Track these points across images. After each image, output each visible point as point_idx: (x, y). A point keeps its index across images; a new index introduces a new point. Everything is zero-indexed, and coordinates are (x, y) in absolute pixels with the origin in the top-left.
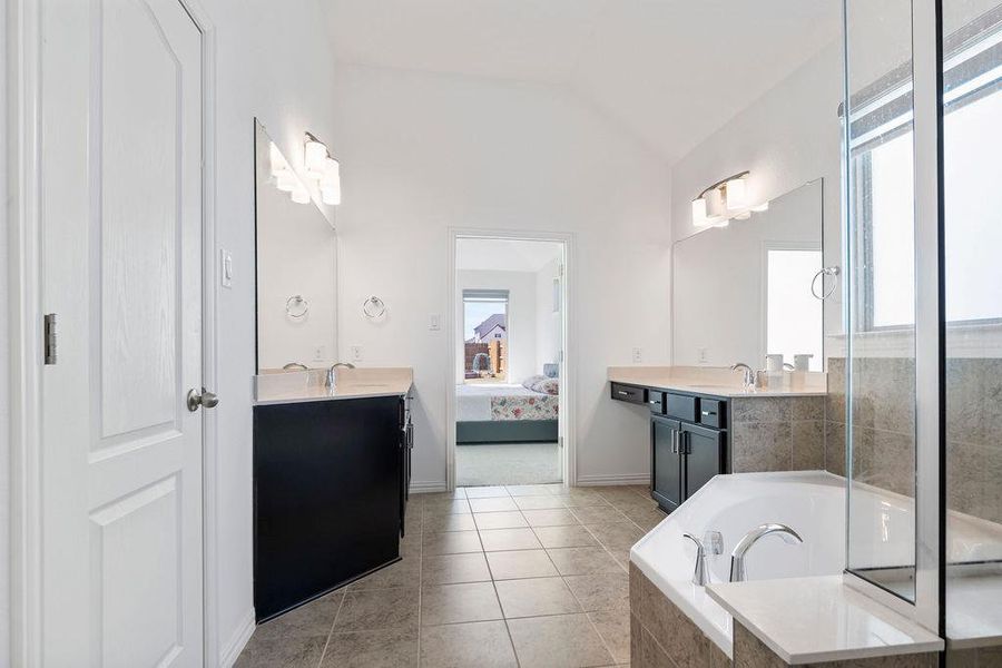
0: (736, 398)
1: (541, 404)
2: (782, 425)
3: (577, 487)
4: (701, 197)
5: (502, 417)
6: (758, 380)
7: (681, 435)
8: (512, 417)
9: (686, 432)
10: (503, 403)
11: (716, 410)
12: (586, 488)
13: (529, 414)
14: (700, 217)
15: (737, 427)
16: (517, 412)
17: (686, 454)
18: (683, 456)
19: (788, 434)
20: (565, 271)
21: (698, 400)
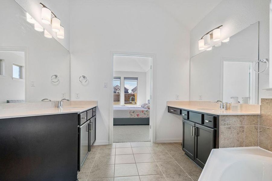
0: (221, 116)
1: (146, 113)
2: (241, 127)
3: (156, 143)
4: (202, 39)
5: (133, 117)
6: (226, 107)
7: (195, 129)
8: (136, 117)
9: (197, 128)
10: (133, 112)
11: (212, 120)
12: (158, 144)
13: (142, 116)
14: (202, 46)
15: (222, 128)
16: (138, 115)
17: (197, 136)
18: (196, 137)
19: (243, 131)
20: (152, 67)
21: (203, 116)
